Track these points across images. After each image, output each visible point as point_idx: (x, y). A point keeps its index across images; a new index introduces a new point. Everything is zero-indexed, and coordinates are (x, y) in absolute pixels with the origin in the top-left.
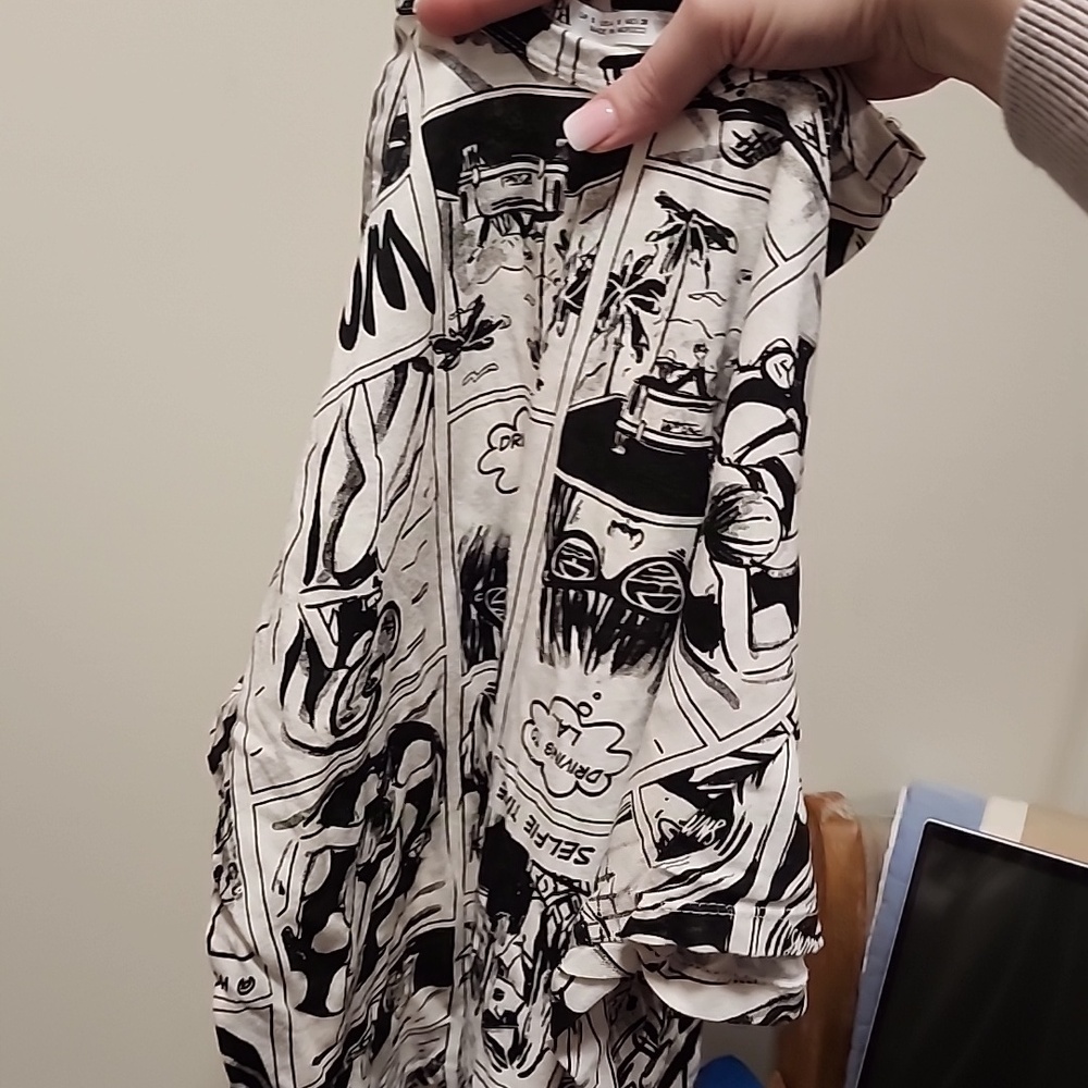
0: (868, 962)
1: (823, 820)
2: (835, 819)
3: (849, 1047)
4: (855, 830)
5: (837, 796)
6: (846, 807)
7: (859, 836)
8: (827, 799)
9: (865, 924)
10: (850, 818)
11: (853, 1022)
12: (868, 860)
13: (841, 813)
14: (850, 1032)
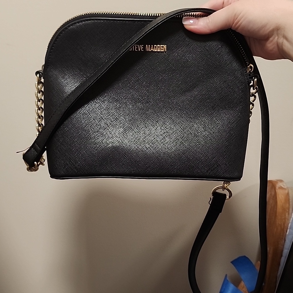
0: (289, 231)
1: (277, 188)
2: (281, 188)
3: (282, 256)
4: (287, 192)
5: (281, 181)
6: (284, 184)
7: (288, 194)
8: (279, 182)
9: (288, 220)
10: (285, 188)
11: (283, 248)
12: (290, 201)
13: (283, 186)
14: (282, 251)
